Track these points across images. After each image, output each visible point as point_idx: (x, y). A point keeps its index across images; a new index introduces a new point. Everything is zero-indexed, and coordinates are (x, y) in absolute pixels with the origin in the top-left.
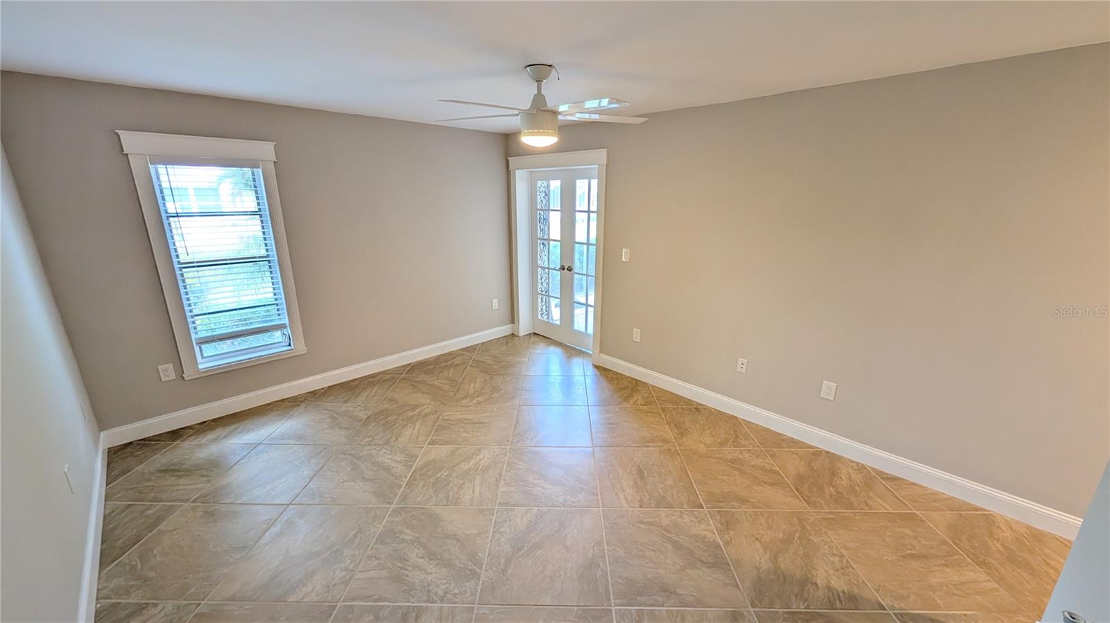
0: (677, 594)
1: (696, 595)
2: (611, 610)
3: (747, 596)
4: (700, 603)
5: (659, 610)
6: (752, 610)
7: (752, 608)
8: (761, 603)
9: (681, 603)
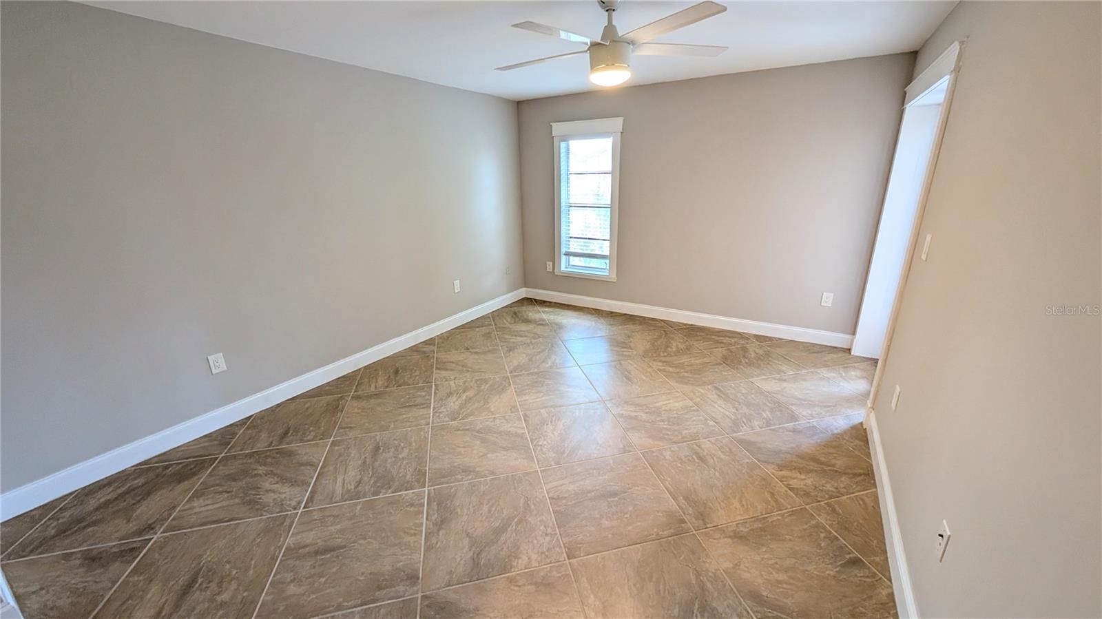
0: (439, 530)
1: (438, 546)
2: (425, 487)
3: (436, 593)
4: (429, 549)
5: (423, 517)
6: (419, 595)
7: (422, 596)
8: (428, 606)
9: (430, 533)
